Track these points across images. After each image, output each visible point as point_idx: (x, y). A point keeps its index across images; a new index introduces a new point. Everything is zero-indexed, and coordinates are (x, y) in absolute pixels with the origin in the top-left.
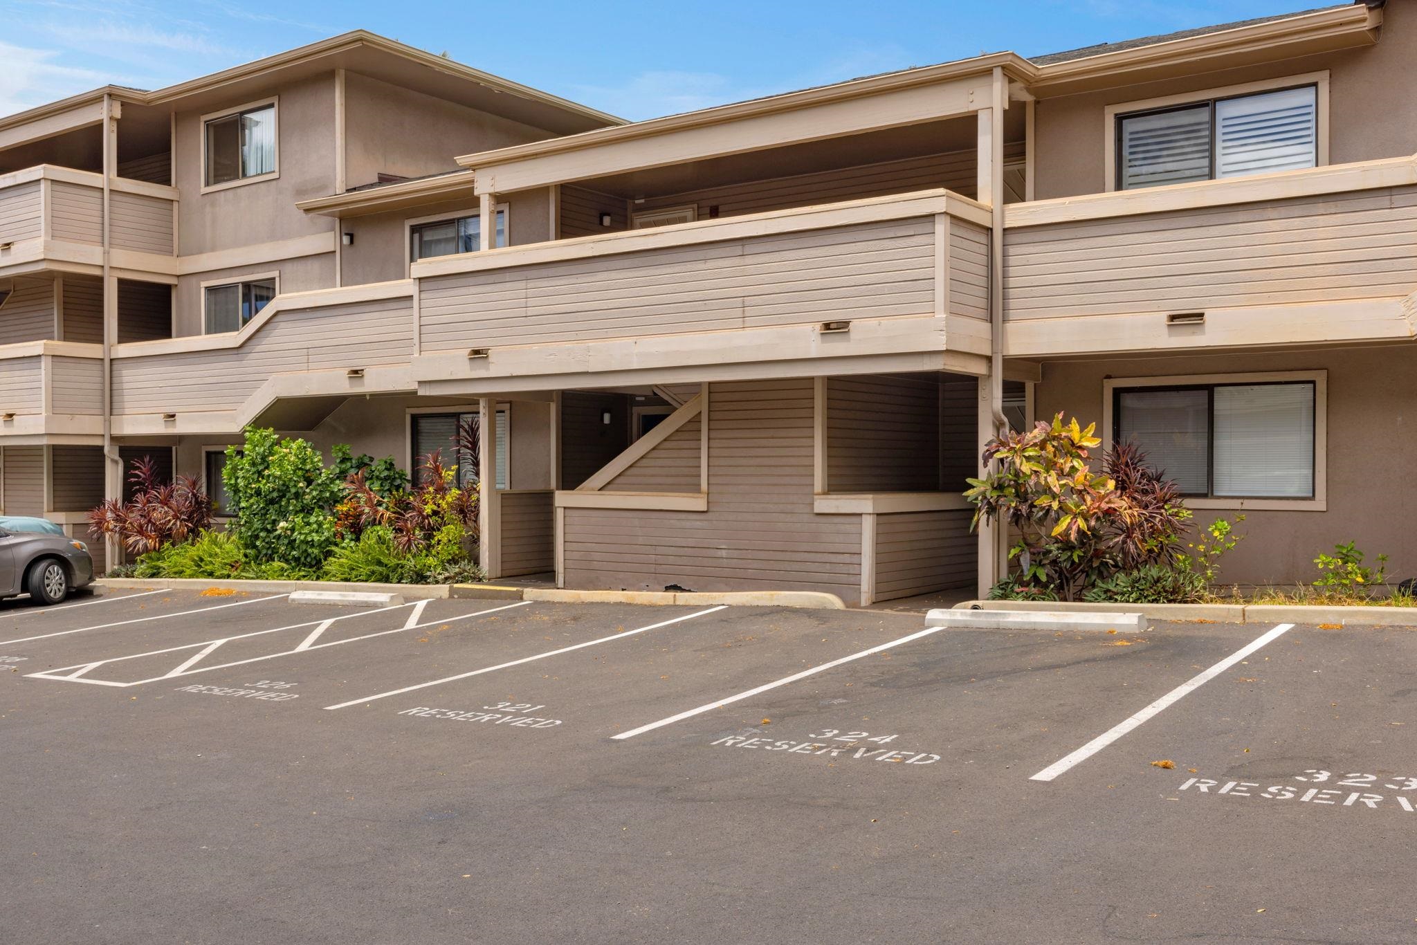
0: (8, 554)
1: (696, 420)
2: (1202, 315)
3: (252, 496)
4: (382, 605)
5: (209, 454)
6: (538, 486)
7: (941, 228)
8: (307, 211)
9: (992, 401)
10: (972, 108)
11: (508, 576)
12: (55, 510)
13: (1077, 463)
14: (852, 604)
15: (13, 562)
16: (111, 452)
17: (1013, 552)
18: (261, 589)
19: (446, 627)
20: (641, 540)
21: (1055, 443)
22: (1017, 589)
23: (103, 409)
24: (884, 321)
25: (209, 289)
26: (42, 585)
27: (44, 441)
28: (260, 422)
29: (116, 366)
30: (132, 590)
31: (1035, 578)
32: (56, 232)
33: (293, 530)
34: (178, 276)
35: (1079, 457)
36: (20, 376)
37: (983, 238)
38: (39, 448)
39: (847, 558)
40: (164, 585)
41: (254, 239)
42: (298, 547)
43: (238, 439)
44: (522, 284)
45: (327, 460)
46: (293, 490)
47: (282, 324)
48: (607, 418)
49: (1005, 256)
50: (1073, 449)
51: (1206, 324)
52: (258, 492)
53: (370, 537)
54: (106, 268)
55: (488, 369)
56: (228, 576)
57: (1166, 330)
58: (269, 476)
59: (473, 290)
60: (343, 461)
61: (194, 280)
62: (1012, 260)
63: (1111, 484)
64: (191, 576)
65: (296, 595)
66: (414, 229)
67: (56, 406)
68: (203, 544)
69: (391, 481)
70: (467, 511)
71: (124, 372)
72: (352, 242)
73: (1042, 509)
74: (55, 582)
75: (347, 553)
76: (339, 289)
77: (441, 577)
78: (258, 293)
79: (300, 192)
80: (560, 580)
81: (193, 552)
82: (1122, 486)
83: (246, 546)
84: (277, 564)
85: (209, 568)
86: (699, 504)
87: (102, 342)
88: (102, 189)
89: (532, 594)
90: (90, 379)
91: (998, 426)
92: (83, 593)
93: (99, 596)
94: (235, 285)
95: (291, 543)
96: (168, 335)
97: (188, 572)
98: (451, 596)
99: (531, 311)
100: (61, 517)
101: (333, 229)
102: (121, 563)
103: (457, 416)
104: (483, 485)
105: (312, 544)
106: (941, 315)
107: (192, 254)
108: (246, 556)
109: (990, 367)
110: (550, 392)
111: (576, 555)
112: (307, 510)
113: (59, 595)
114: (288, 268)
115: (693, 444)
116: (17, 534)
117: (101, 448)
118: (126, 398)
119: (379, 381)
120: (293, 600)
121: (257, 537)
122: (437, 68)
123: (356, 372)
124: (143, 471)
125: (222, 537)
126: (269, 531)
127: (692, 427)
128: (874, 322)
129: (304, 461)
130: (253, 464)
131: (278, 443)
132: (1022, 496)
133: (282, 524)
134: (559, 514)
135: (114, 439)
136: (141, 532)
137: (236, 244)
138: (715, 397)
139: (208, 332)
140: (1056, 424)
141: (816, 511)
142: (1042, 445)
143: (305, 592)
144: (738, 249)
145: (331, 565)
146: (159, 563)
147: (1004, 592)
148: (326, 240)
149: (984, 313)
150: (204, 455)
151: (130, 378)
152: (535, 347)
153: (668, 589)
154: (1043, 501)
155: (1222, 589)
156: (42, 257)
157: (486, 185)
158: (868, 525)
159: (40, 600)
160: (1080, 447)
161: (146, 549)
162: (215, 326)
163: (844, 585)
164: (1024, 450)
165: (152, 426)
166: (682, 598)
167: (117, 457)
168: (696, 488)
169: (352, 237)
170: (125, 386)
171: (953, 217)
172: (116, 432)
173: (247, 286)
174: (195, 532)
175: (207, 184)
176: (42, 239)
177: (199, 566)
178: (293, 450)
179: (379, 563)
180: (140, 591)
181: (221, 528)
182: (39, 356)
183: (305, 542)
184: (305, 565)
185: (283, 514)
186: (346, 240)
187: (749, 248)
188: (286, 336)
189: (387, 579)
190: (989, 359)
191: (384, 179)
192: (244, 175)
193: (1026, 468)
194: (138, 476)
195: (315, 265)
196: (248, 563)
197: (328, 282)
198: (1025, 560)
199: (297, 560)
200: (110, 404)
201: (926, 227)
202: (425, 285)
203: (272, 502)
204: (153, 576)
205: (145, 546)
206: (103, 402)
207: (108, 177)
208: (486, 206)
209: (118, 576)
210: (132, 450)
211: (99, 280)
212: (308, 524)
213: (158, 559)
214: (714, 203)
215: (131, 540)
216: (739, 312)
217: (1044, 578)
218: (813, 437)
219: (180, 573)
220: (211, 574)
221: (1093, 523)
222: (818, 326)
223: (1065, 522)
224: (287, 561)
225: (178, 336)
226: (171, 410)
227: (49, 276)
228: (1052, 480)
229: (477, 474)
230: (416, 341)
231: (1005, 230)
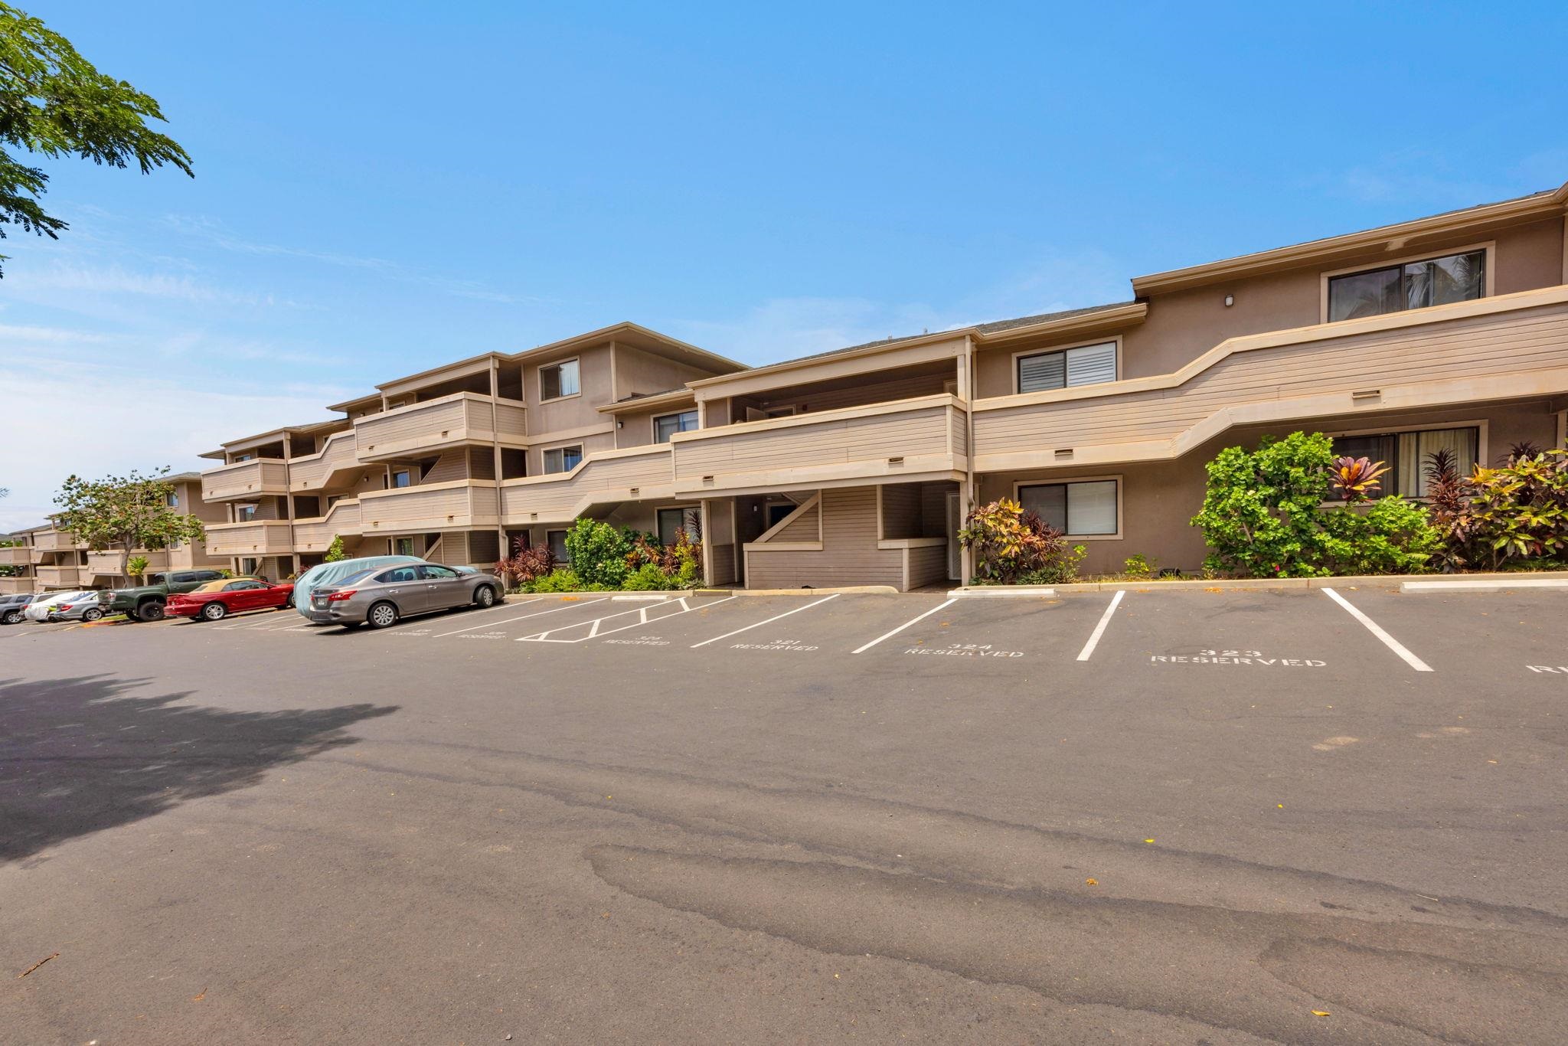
0: (466, 584)
1: (816, 507)
2: (1071, 451)
3: (582, 552)
4: (662, 601)
5: (549, 533)
6: (727, 542)
7: (949, 412)
8: (601, 411)
9: (967, 493)
10: (954, 355)
11: (717, 585)
12: (472, 563)
13: (1012, 521)
14: (900, 591)
15: (468, 588)
16: (502, 533)
17: (981, 564)
18: (591, 596)
19: (707, 610)
20: (788, 565)
21: (1002, 512)
22: (983, 580)
23: (498, 512)
24: (921, 456)
25: (546, 452)
26: (483, 599)
27: (471, 529)
28: (583, 516)
29: (503, 491)
30: (521, 600)
31: (992, 575)
32: (471, 425)
33: (605, 568)
34: (529, 446)
35: (1014, 518)
36: (455, 498)
37: (963, 417)
38: (463, 532)
39: (895, 570)
40: (538, 597)
41: (569, 427)
42: (609, 575)
43: (573, 524)
44: (731, 444)
45: (619, 533)
46: (605, 548)
47: (593, 468)
48: (755, 509)
49: (973, 424)
50: (1010, 515)
51: (1074, 455)
52: (586, 550)
53: (645, 569)
54: (496, 443)
55: (713, 485)
56: (572, 591)
57: (1054, 458)
58: (591, 542)
59: (702, 448)
60: (627, 533)
61: (537, 447)
62: (976, 427)
63: (1028, 530)
64: (552, 592)
65: (614, 598)
66: (655, 420)
67: (476, 512)
68: (556, 576)
69: (652, 542)
70: (696, 555)
71: (507, 494)
72: (622, 427)
73: (997, 542)
74: (488, 597)
75: (634, 577)
76: (616, 450)
77: (685, 587)
78: (573, 453)
79: (593, 403)
80: (747, 585)
81: (551, 580)
82: (1034, 531)
83: (580, 576)
84: (596, 584)
85: (561, 588)
86: (819, 547)
87: (494, 479)
88: (492, 404)
89: (736, 593)
90: (490, 498)
91: (970, 505)
92: (497, 602)
93: (507, 603)
94: (559, 450)
95: (605, 574)
96: (523, 474)
97: (550, 590)
98: (694, 595)
99: (735, 457)
100: (477, 566)
101: (612, 421)
102: (509, 587)
103: (682, 510)
104: (704, 541)
105: (616, 574)
106: (950, 453)
107: (534, 435)
108: (580, 581)
109: (967, 478)
110: (731, 497)
111: (754, 574)
112: (612, 558)
113: (490, 603)
114: (588, 440)
115: (814, 519)
116: (469, 574)
117: (498, 531)
118: (509, 506)
119: (647, 493)
120: (614, 601)
121: (586, 572)
122: (661, 340)
123: (634, 490)
124: (519, 542)
125: (564, 572)
126: (591, 568)
127: (813, 511)
128: (916, 457)
129: (609, 534)
130: (582, 536)
131: (594, 525)
132: (986, 537)
133: (600, 565)
134: (746, 555)
135: (503, 527)
136: (524, 571)
137: (560, 429)
138: (825, 496)
139: (546, 473)
140: (1001, 502)
141: (879, 548)
142: (996, 513)
143: (619, 597)
144: (844, 424)
145: (624, 584)
146: (534, 586)
147: (976, 582)
148: (609, 426)
149: (964, 452)
150: (546, 533)
151: (510, 497)
152: (738, 475)
153: (803, 588)
154: (998, 539)
155: (1083, 574)
156: (466, 438)
157: (700, 397)
158: (906, 554)
159: (481, 605)
160: (1014, 513)
161: (526, 580)
162: (550, 470)
163: (896, 582)
164: (988, 515)
165: (526, 520)
166: (816, 591)
167: (505, 536)
168: (817, 540)
169: (622, 424)
170: (508, 500)
171: (954, 406)
172: (504, 523)
173: (566, 450)
174: (550, 571)
175: (542, 400)
176: (465, 429)
177: (555, 587)
178: (602, 529)
179: (653, 581)
180: (525, 600)
181: (564, 568)
182: (466, 487)
183: (612, 573)
184: (611, 584)
185: (599, 560)
186: (619, 426)
187: (849, 424)
188: (595, 473)
189: (656, 589)
190: (966, 474)
191: (635, 396)
192: (562, 395)
193: (990, 524)
194: (517, 544)
195: (603, 439)
196: (581, 584)
197: (609, 446)
198: (988, 568)
199: (607, 582)
200: (501, 509)
201: (942, 411)
202: (678, 446)
203: (592, 554)
204: (529, 593)
205: (526, 578)
206: (497, 509)
207: (493, 397)
208: (701, 407)
209: (511, 593)
210: (513, 532)
211: (492, 449)
212: (613, 564)
213: (532, 585)
214: (805, 403)
215: (519, 576)
216: (845, 455)
217: (997, 575)
218: (876, 513)
219: (546, 591)
220: (562, 590)
221: (1022, 548)
222: (887, 460)
223: (1009, 548)
224: (602, 583)
225: (530, 476)
226: (534, 512)
227: (462, 449)
228: (1004, 531)
229: (700, 537)
230: (674, 473)
231: (973, 412)
